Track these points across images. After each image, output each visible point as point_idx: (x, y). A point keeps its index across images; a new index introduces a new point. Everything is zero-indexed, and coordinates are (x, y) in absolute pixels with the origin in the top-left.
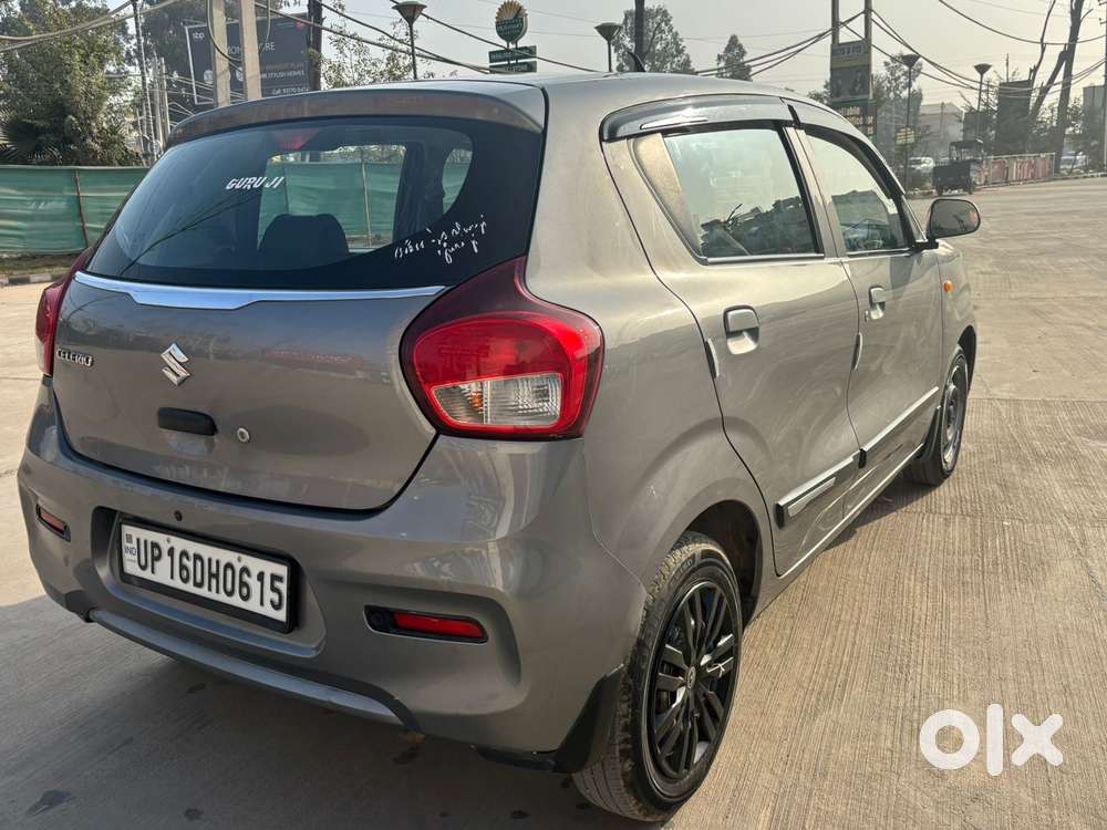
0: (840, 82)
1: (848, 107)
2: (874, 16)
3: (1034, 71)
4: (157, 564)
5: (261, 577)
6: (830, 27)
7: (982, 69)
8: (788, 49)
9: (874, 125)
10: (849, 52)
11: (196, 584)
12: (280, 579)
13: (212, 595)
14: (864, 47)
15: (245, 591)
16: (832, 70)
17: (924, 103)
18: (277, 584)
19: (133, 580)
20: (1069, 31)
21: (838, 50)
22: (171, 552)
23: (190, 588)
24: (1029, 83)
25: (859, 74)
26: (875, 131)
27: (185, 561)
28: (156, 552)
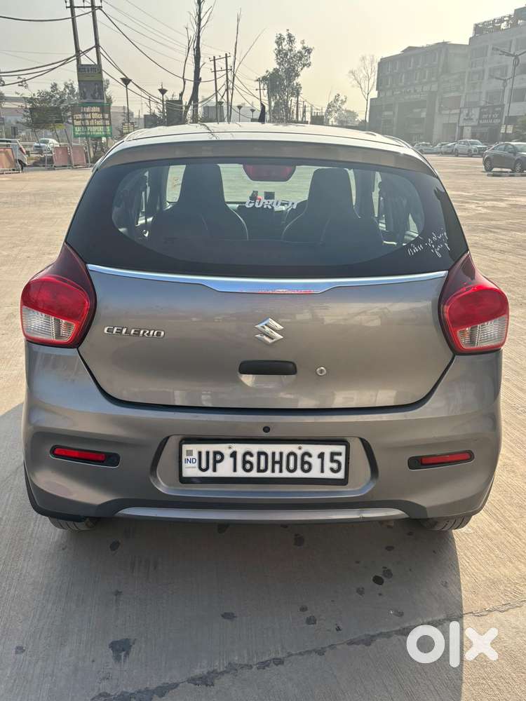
0: (85, 90)
1: (92, 106)
2: (101, 51)
3: (181, 95)
4: (218, 465)
5: (321, 456)
6: (74, 53)
7: (163, 91)
8: (53, 64)
9: (110, 119)
10: (88, 70)
11: (259, 470)
12: (340, 454)
13: (277, 474)
14: (97, 69)
15: (306, 467)
16: (79, 81)
17: (113, 105)
18: (336, 458)
19: (194, 480)
20: (193, 74)
21: (81, 68)
22: (234, 455)
23: (254, 474)
24: (180, 101)
25: (97, 86)
26: (110, 123)
27: (248, 458)
28: (218, 457)
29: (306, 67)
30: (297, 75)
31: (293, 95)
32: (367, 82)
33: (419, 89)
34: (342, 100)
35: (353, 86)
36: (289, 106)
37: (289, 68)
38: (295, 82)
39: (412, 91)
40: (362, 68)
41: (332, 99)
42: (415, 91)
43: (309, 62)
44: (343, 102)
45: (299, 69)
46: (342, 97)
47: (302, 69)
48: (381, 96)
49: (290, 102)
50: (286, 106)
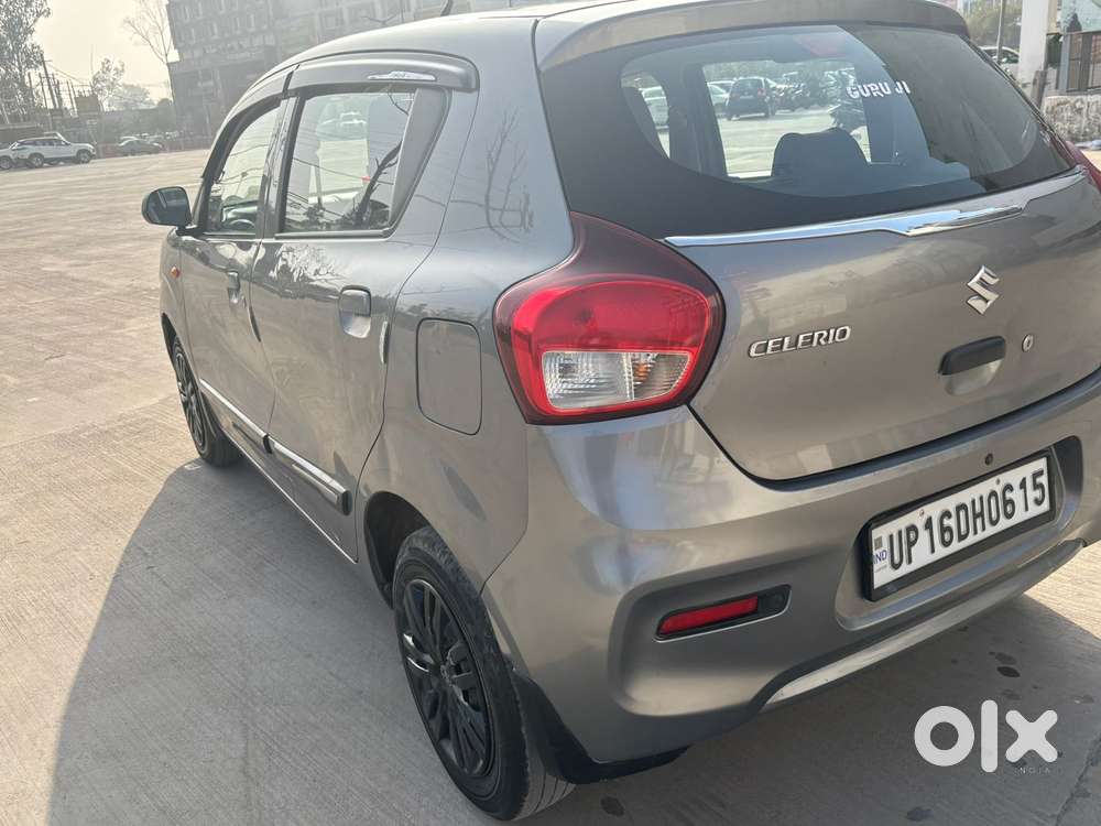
4: (914, 550)
5: (1023, 484)
11: (961, 537)
12: (1041, 473)
13: (981, 536)
15: (1009, 508)
18: (1038, 480)
22: (928, 525)
27: (946, 522)
28: (912, 535)
29: (42, 18)
30: (29, 31)
31: (29, 64)
32: (159, 36)
33: (246, 44)
34: (116, 69)
35: (136, 44)
36: (28, 85)
37: (10, 20)
38: (28, 43)
39: (237, 48)
40: (145, 14)
41: (97, 68)
42: (241, 46)
43: (45, 8)
44: (119, 72)
45: (31, 21)
46: (115, 64)
47: (35, 21)
48: (185, 57)
49: (26, 77)
50: (22, 84)
